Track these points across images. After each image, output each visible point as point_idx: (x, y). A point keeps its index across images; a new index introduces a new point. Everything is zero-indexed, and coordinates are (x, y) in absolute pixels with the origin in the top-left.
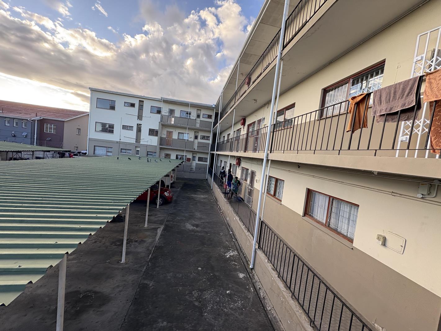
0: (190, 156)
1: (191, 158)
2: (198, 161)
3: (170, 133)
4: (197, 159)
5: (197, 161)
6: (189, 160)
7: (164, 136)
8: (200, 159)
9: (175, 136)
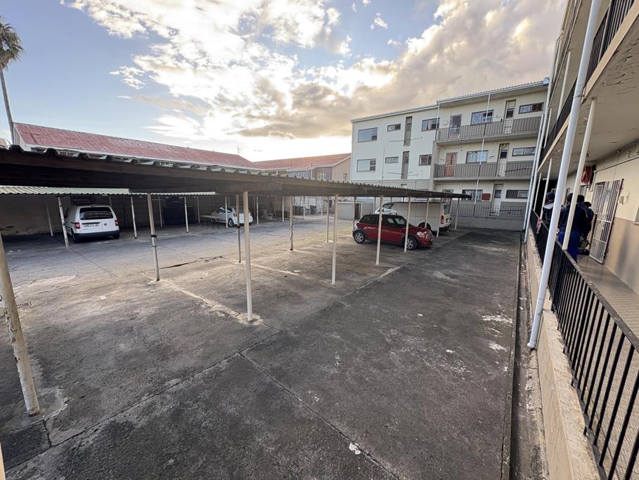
0: (488, 189)
1: (491, 193)
2: (507, 197)
3: (452, 157)
4: (504, 194)
5: (503, 198)
6: (486, 197)
7: (442, 163)
8: (511, 194)
9: (461, 159)
